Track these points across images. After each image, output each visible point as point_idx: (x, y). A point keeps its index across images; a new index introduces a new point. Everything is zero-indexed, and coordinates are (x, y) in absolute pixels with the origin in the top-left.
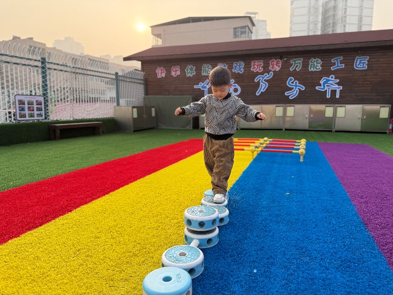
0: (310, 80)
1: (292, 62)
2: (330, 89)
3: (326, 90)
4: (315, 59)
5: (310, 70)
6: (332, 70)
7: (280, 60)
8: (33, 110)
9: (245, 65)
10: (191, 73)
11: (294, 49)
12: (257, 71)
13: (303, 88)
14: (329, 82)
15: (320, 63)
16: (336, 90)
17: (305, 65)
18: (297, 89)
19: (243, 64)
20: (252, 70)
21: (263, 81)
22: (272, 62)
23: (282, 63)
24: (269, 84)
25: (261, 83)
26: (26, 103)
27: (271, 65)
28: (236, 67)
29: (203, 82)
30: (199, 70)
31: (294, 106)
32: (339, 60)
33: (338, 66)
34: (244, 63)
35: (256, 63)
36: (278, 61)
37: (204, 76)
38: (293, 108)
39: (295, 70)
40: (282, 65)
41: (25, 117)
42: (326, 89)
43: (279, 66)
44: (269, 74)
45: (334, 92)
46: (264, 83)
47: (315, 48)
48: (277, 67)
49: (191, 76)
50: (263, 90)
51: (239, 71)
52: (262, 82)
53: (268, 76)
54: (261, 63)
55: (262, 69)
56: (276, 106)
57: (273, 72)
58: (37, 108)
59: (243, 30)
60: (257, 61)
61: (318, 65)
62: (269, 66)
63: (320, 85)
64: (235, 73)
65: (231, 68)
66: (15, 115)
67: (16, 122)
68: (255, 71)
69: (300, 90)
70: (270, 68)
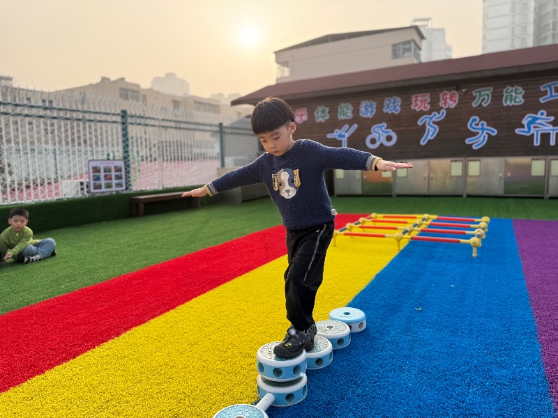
0: (505, 120)
1: (474, 94)
2: (539, 133)
3: (533, 135)
4: (513, 86)
5: (505, 105)
6: (542, 102)
7: (455, 92)
8: (111, 179)
9: (402, 101)
10: (323, 117)
11: (478, 75)
12: (421, 111)
13: (494, 132)
14: (538, 121)
15: (521, 93)
16: (549, 134)
17: (497, 97)
18: (484, 134)
19: (398, 100)
20: (413, 108)
21: (431, 124)
22: (443, 96)
23: (460, 96)
24: (440, 128)
25: (428, 127)
26: (102, 170)
27: (443, 99)
28: (388, 105)
29: (340, 129)
30: (333, 112)
31: (479, 160)
32: (552, 87)
33: (551, 96)
34: (401, 98)
35: (419, 98)
36: (454, 94)
37: (342, 121)
38: (477, 163)
39: (481, 105)
40: (459, 100)
41: (101, 188)
42: (532, 132)
43: (455, 101)
44: (439, 113)
45: (545, 137)
46: (432, 127)
47: (512, 71)
48: (452, 103)
49: (323, 121)
50: (432, 136)
51: (394, 111)
52: (429, 125)
53: (439, 116)
54: (427, 97)
55: (429, 106)
56: (452, 161)
57: (446, 109)
58: (116, 176)
59: (407, 46)
60: (420, 95)
61: (518, 96)
62: (439, 101)
63: (523, 126)
64: (387, 113)
65: (380, 107)
66: (88, 186)
67: (91, 195)
68: (418, 109)
69: (490, 136)
70: (441, 104)
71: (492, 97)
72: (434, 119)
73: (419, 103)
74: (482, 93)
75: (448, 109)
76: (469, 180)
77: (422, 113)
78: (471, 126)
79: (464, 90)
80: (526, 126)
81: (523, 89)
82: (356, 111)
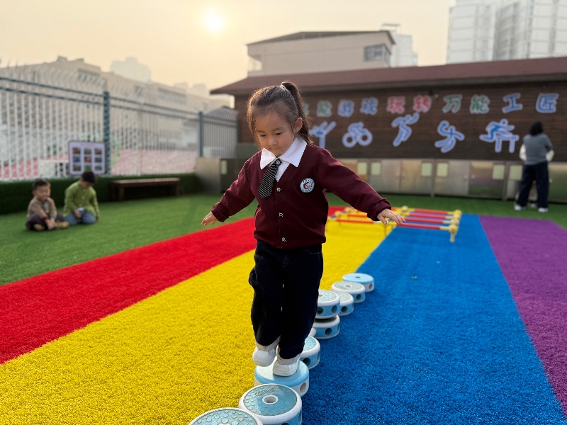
0: (471, 126)
1: (445, 100)
2: (501, 140)
4: (480, 96)
5: (472, 112)
6: (504, 112)
7: (429, 97)
8: (90, 161)
9: (379, 103)
11: (450, 83)
12: (396, 113)
13: (461, 137)
14: (501, 129)
15: (487, 102)
16: (509, 141)
17: (465, 105)
18: (453, 138)
19: (375, 102)
20: (388, 110)
22: (417, 100)
23: (433, 101)
24: (412, 131)
25: (401, 129)
26: (82, 152)
27: (417, 103)
28: (365, 105)
29: (318, 126)
30: (313, 109)
31: (447, 162)
32: (514, 98)
33: (513, 107)
34: (378, 99)
35: (395, 101)
36: (427, 99)
37: (321, 118)
38: (445, 165)
39: (450, 112)
40: (432, 105)
41: (80, 170)
44: (412, 116)
45: (506, 144)
46: (405, 129)
47: (480, 81)
48: (425, 107)
50: (404, 138)
51: (370, 112)
52: (403, 127)
53: (412, 119)
54: (402, 100)
55: (403, 109)
56: (422, 162)
58: (96, 158)
59: (378, 50)
60: (396, 98)
61: (484, 104)
62: (413, 105)
64: (364, 114)
65: (358, 107)
66: (67, 167)
67: (70, 176)
68: (393, 111)
69: (458, 141)
70: (415, 107)
71: (462, 104)
72: (408, 122)
73: (394, 105)
74: (453, 100)
75: (421, 114)
76: (438, 181)
77: (396, 115)
78: (441, 130)
79: (436, 96)
80: (489, 133)
81: (490, 99)
82: (335, 110)
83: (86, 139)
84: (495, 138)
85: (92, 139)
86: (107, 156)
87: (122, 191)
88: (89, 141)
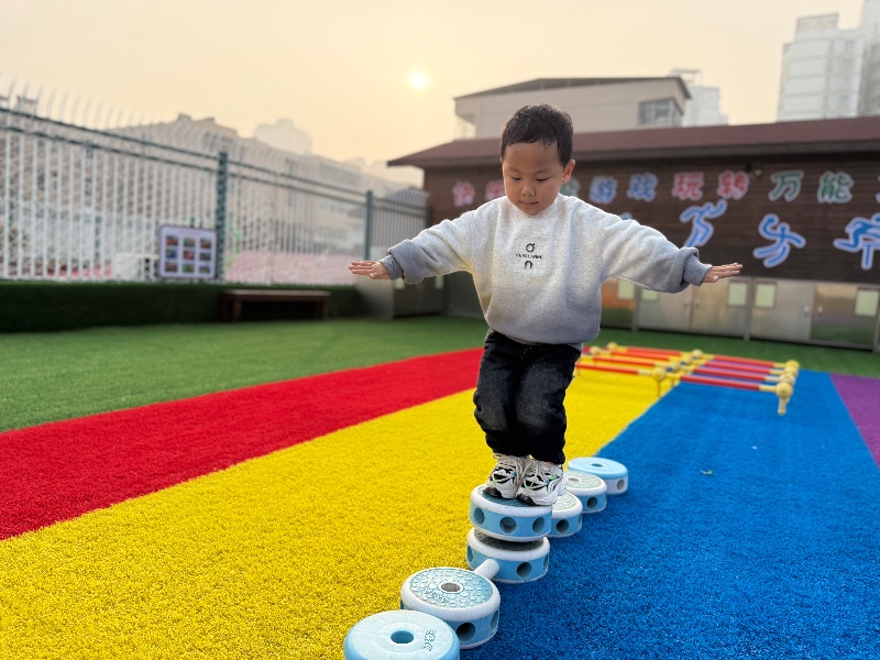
0: (819, 225)
1: (774, 180)
2: (872, 249)
3: (861, 252)
4: (835, 172)
5: (821, 200)
6: (879, 200)
7: (744, 174)
9: (659, 182)
11: (782, 150)
12: (688, 199)
13: (799, 242)
14: (872, 231)
15: (849, 183)
17: (809, 188)
18: (785, 244)
19: (653, 180)
21: (702, 221)
22: (724, 179)
23: (751, 180)
24: (714, 229)
25: (696, 226)
26: (181, 243)
27: (723, 184)
28: (636, 186)
31: (774, 284)
34: (658, 177)
35: (687, 180)
36: (741, 177)
38: (771, 288)
39: (782, 198)
40: (750, 187)
41: (176, 271)
42: (860, 247)
43: (742, 188)
44: (715, 205)
46: (702, 225)
47: (836, 148)
48: (738, 190)
50: (701, 240)
51: (644, 197)
52: (698, 222)
53: (717, 210)
54: (699, 179)
55: (700, 193)
57: (728, 200)
58: (201, 254)
59: (662, 107)
60: (688, 174)
61: (843, 188)
62: (717, 186)
63: (846, 236)
64: (633, 199)
65: (622, 188)
66: (156, 265)
67: (159, 280)
68: (682, 196)
69: (793, 248)
70: (720, 191)
71: (803, 186)
72: (707, 214)
73: (685, 187)
74: (787, 179)
75: (731, 201)
76: (757, 313)
77: (688, 203)
78: (765, 229)
79: (758, 172)
80: (851, 237)
81: (853, 178)
82: (585, 192)
83: (188, 223)
84: (862, 245)
85: (197, 224)
86: (220, 251)
87: (238, 307)
88: (192, 227)
